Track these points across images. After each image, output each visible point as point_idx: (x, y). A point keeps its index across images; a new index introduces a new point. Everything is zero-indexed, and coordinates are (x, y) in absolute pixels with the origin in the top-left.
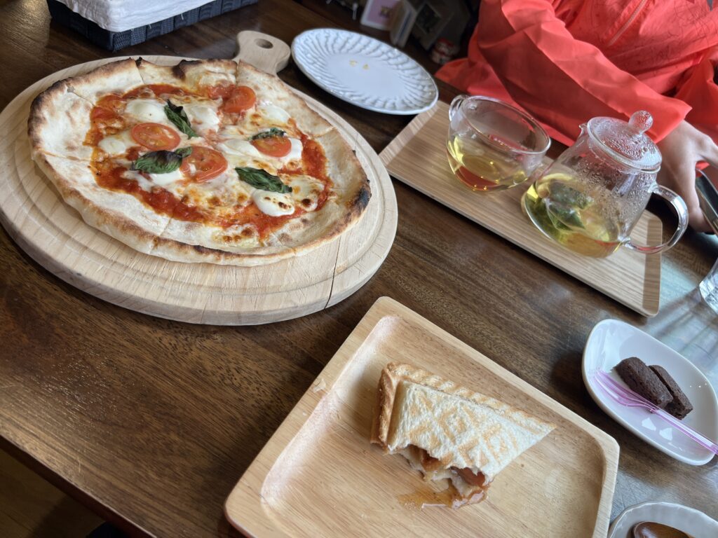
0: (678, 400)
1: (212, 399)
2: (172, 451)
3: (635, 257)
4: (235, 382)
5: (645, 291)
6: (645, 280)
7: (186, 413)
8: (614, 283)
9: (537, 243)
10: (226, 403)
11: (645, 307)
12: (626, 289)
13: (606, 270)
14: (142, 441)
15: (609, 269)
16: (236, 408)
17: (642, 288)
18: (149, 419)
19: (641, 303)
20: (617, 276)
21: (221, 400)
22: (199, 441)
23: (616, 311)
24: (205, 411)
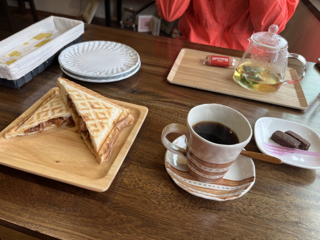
0: (303, 143)
1: (133, 196)
2: (123, 222)
3: (290, 87)
4: (140, 186)
5: (299, 100)
6: (298, 95)
7: (124, 205)
8: (285, 100)
9: (246, 93)
10: (140, 196)
11: (301, 106)
12: (290, 101)
13: (279, 96)
14: (110, 221)
15: (280, 95)
16: (144, 196)
17: (297, 99)
18: (109, 211)
19: (300, 105)
20: (285, 97)
21: (137, 195)
22: (133, 214)
23: (290, 112)
24: (132, 201)
